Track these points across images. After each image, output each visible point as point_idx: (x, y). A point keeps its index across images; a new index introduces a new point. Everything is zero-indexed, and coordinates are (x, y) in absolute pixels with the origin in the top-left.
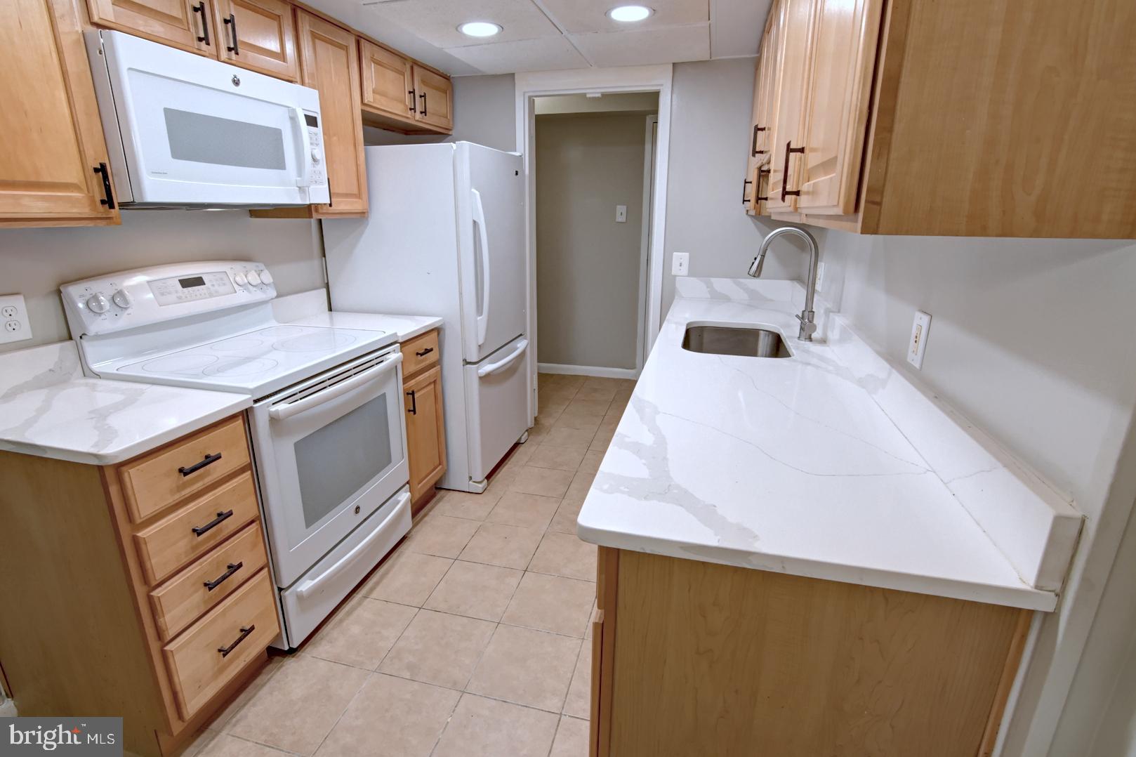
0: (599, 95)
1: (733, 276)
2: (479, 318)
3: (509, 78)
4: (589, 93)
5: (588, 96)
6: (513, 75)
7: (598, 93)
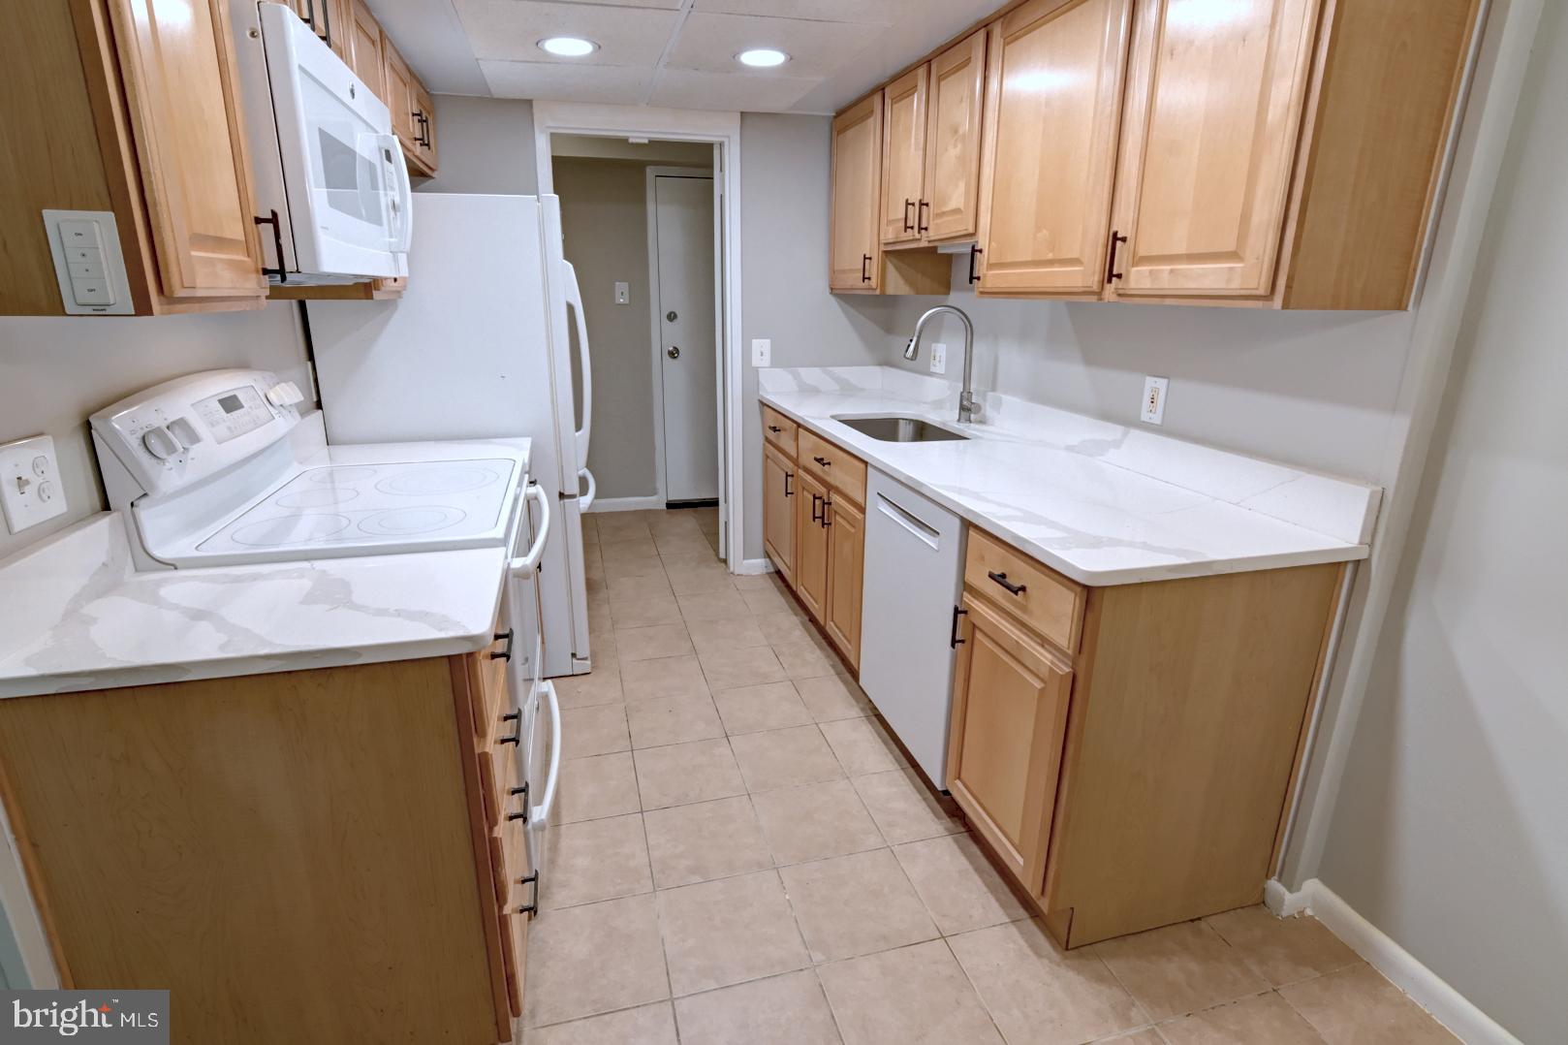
0: (646, 141)
1: (821, 363)
2: (577, 434)
3: (523, 106)
4: (633, 137)
5: (631, 141)
6: (529, 102)
7: (644, 138)
